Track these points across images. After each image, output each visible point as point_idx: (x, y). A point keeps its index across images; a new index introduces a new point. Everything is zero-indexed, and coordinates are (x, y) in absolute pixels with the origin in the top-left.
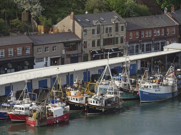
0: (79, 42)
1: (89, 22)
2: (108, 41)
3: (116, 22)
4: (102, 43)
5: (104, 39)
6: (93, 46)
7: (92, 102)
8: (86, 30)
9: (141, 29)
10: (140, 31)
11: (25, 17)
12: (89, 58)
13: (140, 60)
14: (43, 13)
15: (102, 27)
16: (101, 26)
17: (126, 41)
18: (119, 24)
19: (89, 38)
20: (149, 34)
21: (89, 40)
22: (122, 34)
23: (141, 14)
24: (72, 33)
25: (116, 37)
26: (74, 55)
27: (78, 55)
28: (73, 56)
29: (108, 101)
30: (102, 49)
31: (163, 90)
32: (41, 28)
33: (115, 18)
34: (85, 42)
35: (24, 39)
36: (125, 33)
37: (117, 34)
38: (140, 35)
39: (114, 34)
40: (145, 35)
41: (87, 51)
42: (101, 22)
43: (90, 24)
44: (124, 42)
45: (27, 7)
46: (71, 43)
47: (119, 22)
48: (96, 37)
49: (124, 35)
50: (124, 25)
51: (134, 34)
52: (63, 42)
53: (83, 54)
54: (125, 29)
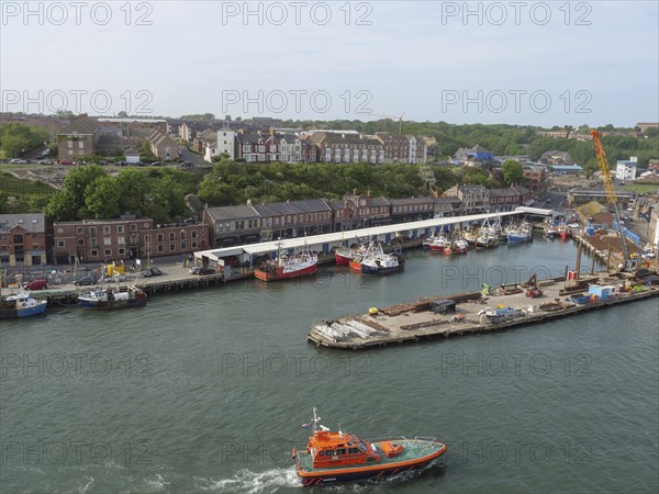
0: (461, 203)
5: (475, 202)
7: (480, 240)
8: (465, 196)
11: (425, 186)
14: (436, 184)
16: (474, 194)
18: (485, 193)
20: (503, 200)
21: (467, 202)
22: (487, 199)
23: (497, 187)
24: (456, 198)
29: (490, 241)
30: (474, 208)
31: (523, 236)
32: (435, 193)
33: (482, 189)
34: (464, 203)
35: (428, 199)
41: (465, 209)
43: (467, 192)
44: (488, 205)
45: (427, 180)
46: (456, 203)
48: (471, 200)
50: (488, 194)
51: (494, 200)
52: (451, 203)
54: (488, 196)
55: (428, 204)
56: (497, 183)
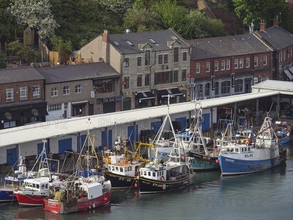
0: (117, 78)
1: (133, 46)
2: (162, 77)
3: (174, 47)
4: (152, 80)
5: (155, 74)
6: (138, 86)
7: (146, 173)
8: (128, 59)
9: (214, 57)
10: (212, 60)
11: (28, 38)
12: (133, 104)
13: (216, 108)
14: (58, 32)
15: (152, 55)
16: (151, 53)
17: (191, 77)
18: (179, 50)
19: (133, 73)
20: (226, 66)
21: (132, 75)
22: (184, 65)
23: (213, 33)
24: (105, 64)
25: (174, 70)
26: (109, 100)
27: (115, 99)
28: (107, 101)
29: (172, 172)
30: (152, 90)
31: (257, 155)
32: (55, 56)
33: (172, 40)
34: (125, 78)
35: (30, 73)
36: (189, 65)
37: (176, 66)
38: (213, 68)
39: (171, 66)
40: (220, 67)
41: (129, 93)
42: (151, 47)
43: (133, 49)
44: (188, 79)
45: (32, 22)
46: (104, 79)
47: (179, 46)
48: (143, 71)
49: (188, 67)
50: (187, 51)
51: (203, 66)
52: (92, 79)
53: (123, 98)
54: (188, 57)
55: (30, 85)
56: (214, 21)
